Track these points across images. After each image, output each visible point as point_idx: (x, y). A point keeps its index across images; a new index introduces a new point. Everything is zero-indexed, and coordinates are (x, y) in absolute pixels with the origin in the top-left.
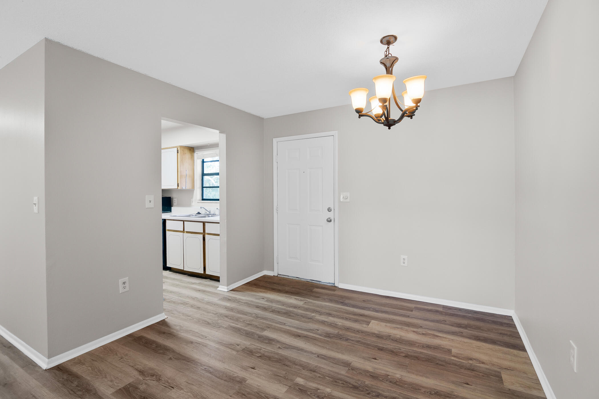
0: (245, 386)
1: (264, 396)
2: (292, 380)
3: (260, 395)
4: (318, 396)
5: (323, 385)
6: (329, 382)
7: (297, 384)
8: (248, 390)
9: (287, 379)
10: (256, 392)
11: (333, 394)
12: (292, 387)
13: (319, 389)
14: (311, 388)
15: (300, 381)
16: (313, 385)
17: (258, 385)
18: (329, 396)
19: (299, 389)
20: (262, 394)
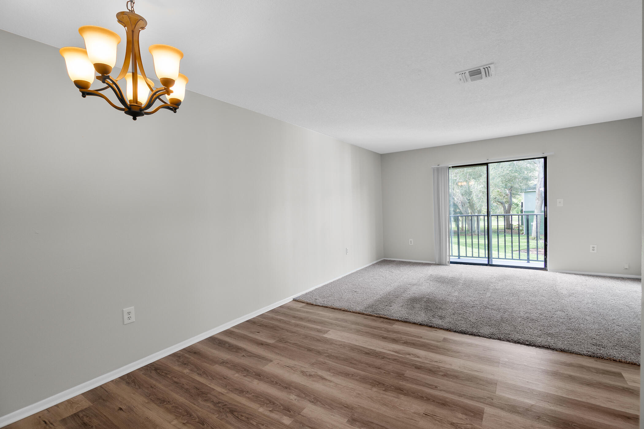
0: (347, 415)
1: (325, 405)
2: (296, 421)
3: (330, 406)
4: (274, 404)
5: (264, 415)
6: (255, 418)
7: (291, 416)
8: (343, 411)
9: (301, 423)
10: (334, 409)
11: (259, 406)
12: (296, 414)
13: (270, 411)
14: (277, 412)
15: (287, 421)
16: (275, 416)
17: (333, 416)
18: (263, 404)
19: (290, 412)
20: (328, 407)
